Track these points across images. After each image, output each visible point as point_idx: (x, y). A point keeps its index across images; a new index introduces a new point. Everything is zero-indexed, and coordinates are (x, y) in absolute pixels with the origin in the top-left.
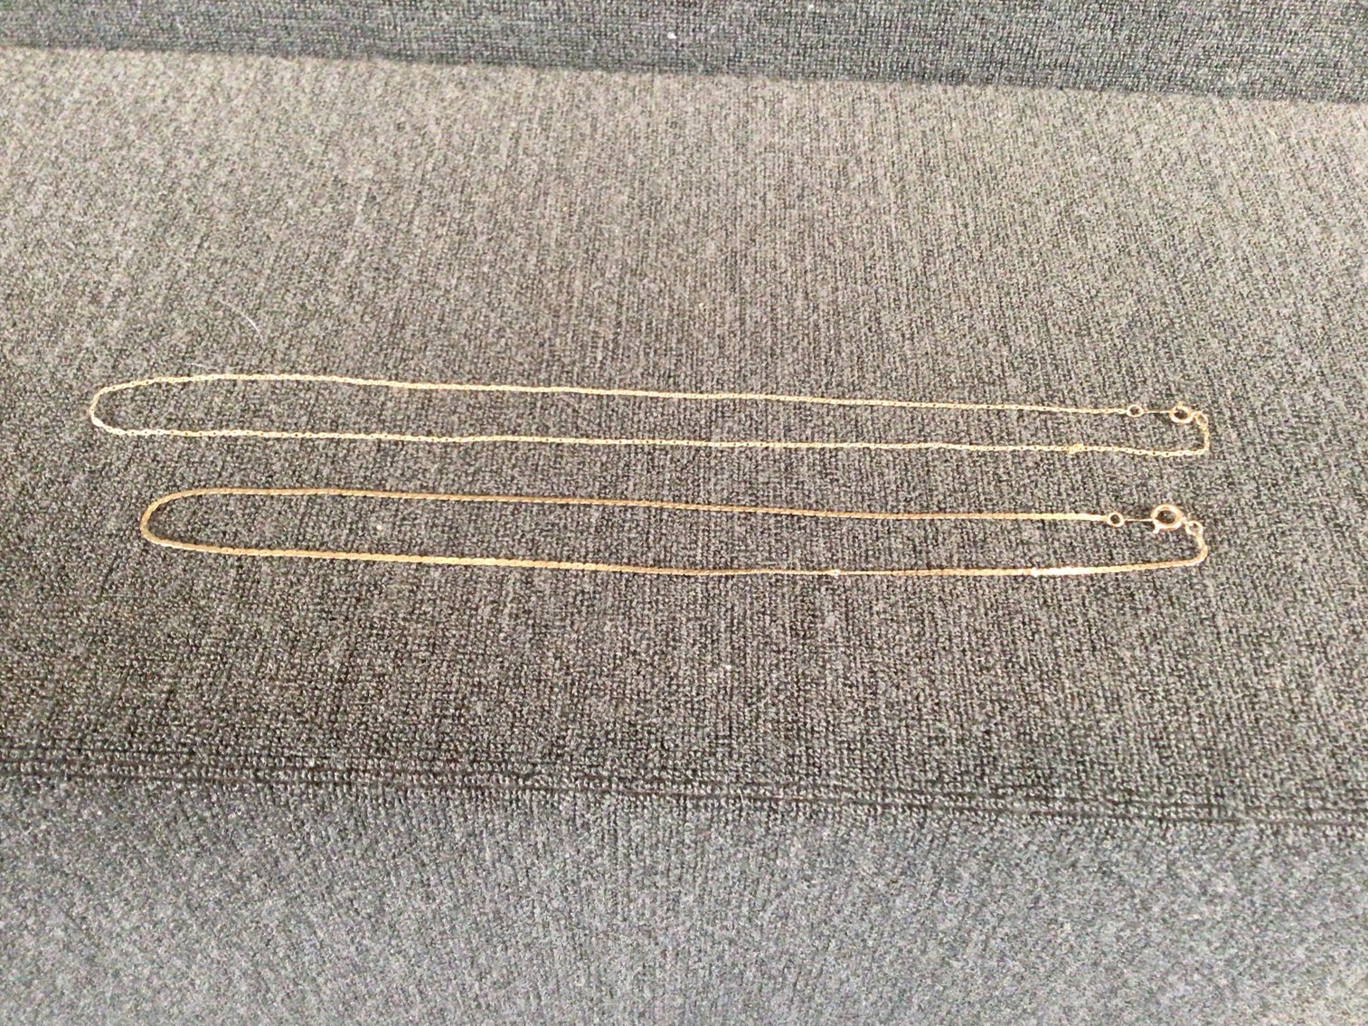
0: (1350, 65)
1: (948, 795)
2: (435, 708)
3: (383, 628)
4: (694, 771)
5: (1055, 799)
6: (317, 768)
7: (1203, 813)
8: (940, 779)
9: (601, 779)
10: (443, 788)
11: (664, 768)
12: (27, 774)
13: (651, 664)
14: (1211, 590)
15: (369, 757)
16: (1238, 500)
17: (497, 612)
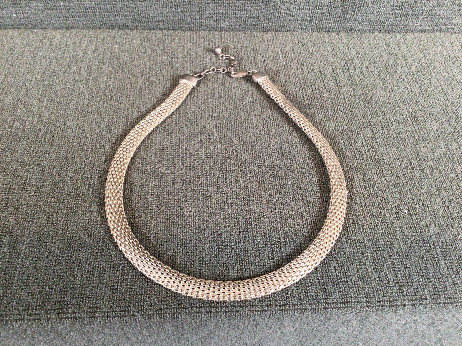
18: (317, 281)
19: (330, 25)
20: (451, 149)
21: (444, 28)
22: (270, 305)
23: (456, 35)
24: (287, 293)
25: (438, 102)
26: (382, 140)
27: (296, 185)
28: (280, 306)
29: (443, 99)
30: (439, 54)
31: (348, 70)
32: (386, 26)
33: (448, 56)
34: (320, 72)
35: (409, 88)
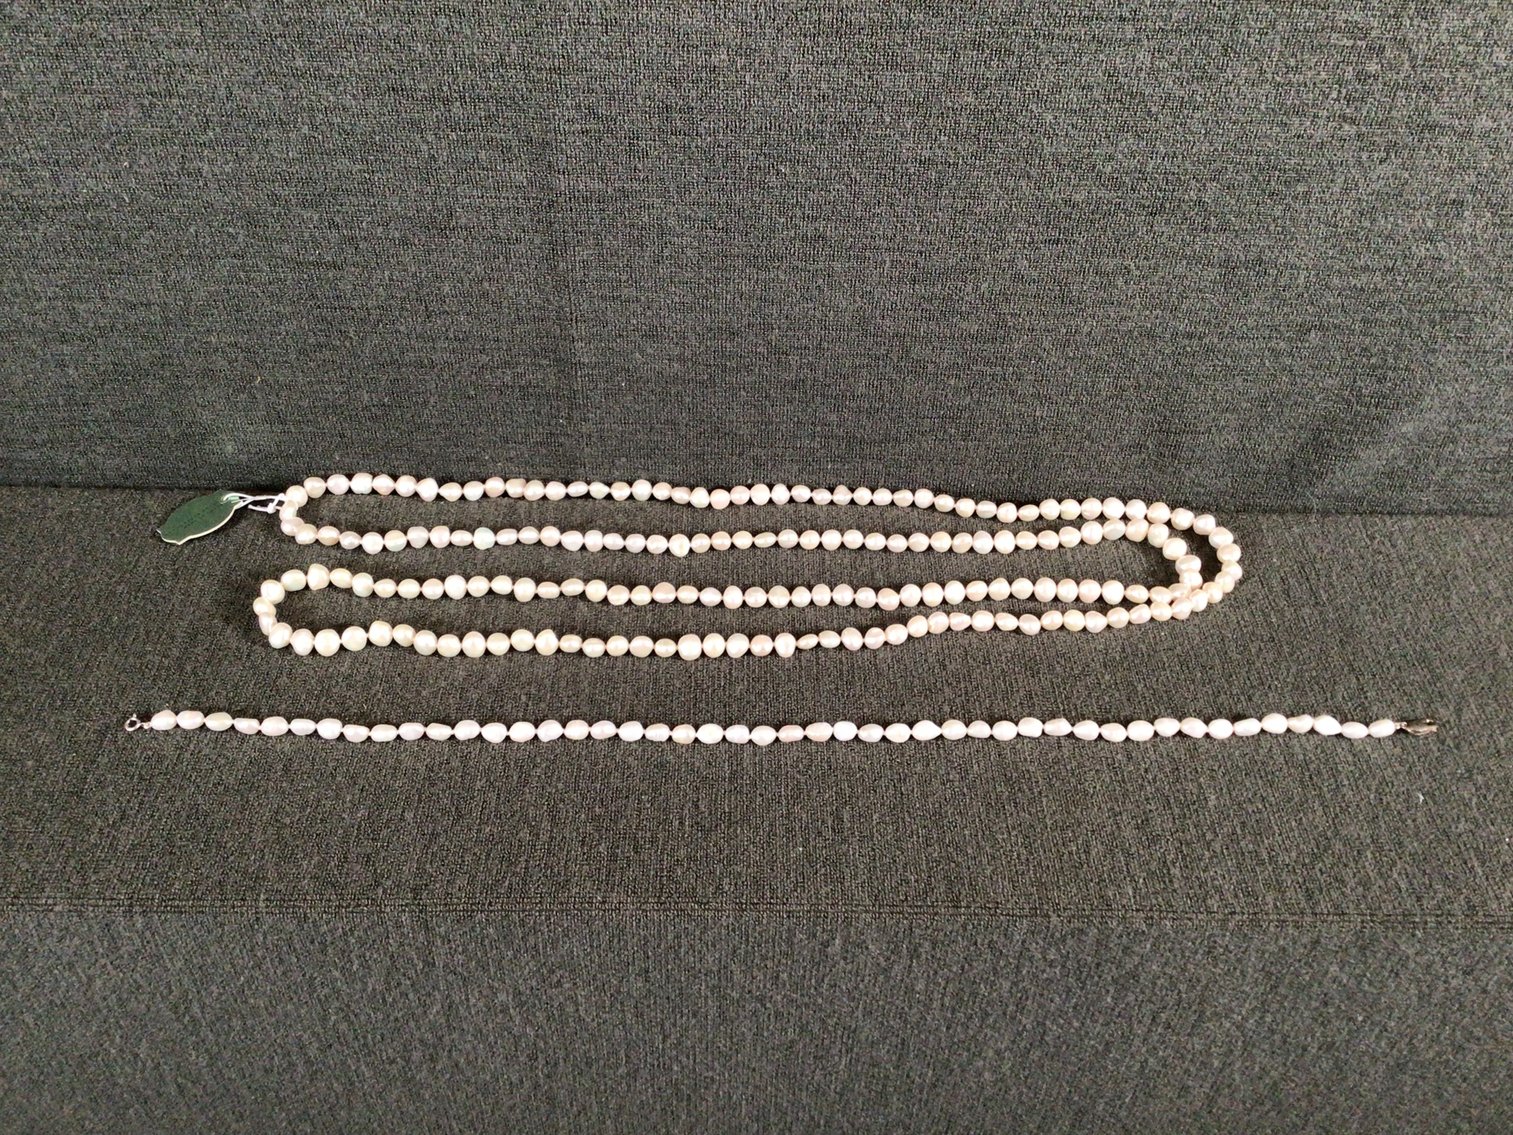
0: (1153, 489)
1: (911, 906)
2: (657, 873)
3: (625, 834)
4: (787, 899)
5: (961, 907)
6: (604, 902)
7: (1033, 912)
8: (906, 899)
9: (742, 904)
10: (665, 910)
11: (771, 898)
12: (460, 911)
13: (763, 848)
14: (1044, 803)
15: (628, 896)
16: (1062, 756)
17: (681, 823)
18: (1297, 886)
19: (1268, 501)
20: (1487, 712)
21: (1469, 507)
22: (1234, 913)
23: (1494, 520)
24: (1257, 899)
25: (1462, 635)
26: (1374, 694)
27: (1247, 757)
28: (1249, 915)
29: (1471, 631)
30: (1462, 554)
31: (1307, 579)
32: (1365, 503)
33: (1478, 558)
34: (1261, 581)
35: (1413, 612)
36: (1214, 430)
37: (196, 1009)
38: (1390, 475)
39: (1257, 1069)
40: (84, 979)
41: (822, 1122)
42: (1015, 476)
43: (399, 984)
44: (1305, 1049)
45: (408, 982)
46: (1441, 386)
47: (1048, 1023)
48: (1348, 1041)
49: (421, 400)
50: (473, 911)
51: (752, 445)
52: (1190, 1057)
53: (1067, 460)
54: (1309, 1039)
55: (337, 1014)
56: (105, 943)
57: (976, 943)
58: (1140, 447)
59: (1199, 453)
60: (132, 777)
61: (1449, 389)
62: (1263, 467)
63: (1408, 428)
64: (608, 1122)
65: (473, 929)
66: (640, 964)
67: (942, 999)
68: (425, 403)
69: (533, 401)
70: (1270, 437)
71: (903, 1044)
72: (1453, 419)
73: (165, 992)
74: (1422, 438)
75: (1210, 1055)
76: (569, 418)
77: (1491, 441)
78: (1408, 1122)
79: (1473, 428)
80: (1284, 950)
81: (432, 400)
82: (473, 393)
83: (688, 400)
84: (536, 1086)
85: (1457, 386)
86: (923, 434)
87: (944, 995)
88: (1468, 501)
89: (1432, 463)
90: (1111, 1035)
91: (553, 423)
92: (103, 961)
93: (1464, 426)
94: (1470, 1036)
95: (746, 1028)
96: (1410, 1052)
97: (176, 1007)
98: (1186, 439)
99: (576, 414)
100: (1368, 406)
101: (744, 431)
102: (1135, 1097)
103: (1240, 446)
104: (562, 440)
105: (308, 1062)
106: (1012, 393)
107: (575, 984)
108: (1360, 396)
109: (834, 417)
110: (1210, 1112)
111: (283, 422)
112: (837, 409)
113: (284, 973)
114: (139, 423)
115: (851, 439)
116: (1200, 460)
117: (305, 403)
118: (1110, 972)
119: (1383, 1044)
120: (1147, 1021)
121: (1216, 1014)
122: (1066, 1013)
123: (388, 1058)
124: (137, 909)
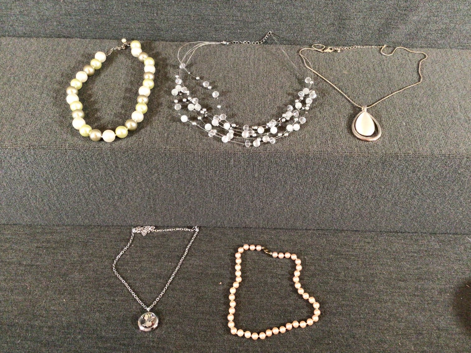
36: (356, 19)
37: (51, 181)
38: (409, 35)
39: (354, 204)
40: (19, 171)
41: (232, 220)
42: (296, 34)
43: (109, 173)
44: (368, 197)
45: (111, 173)
46: (425, 4)
47: (294, 188)
48: (380, 195)
49: (111, 8)
50: (128, 150)
51: (214, 24)
52: (335, 199)
53: (311, 29)
54: (369, 194)
55: (92, 183)
56: (24, 159)
57: (271, 162)
58: (333, 24)
59: (351, 27)
60: (29, 114)
61: (427, 5)
62: (371, 32)
63: (415, 18)
64: (173, 220)
65: (128, 156)
66: (176, 168)
67: (263, 180)
68: (113, 8)
69: (145, 8)
70: (372, 21)
71: (253, 195)
72: (429, 15)
73: (42, 176)
74: (419, 21)
75: (340, 199)
76: (157, 14)
77: (440, 23)
78: (399, 222)
79: (435, 18)
80: (360, 164)
81: (115, 7)
82: (127, 5)
83: (193, 7)
84: (151, 207)
85: (430, 4)
86: (267, 20)
87: (263, 179)
88: (433, 44)
89: (422, 31)
90: (312, 192)
91: (152, 15)
92: (23, 165)
93: (432, 18)
94: (416, 194)
95: (209, 190)
96: (398, 199)
97: (46, 181)
98: (347, 22)
99: (159, 12)
100: (402, 10)
101: (211, 18)
102: (320, 213)
103: (364, 25)
104: (156, 21)
105: (86, 199)
106: (294, 5)
107: (159, 174)
108: (400, 7)
109: (239, 14)
110: (342, 218)
111: (70, 15)
112: (239, 11)
113: (76, 169)
114: (27, 15)
115: (244, 22)
116: (352, 29)
117: (76, 9)
118: (310, 170)
119: (390, 196)
120: (321, 187)
121: (341, 185)
122: (299, 185)
123: (108, 198)
124: (31, 148)
